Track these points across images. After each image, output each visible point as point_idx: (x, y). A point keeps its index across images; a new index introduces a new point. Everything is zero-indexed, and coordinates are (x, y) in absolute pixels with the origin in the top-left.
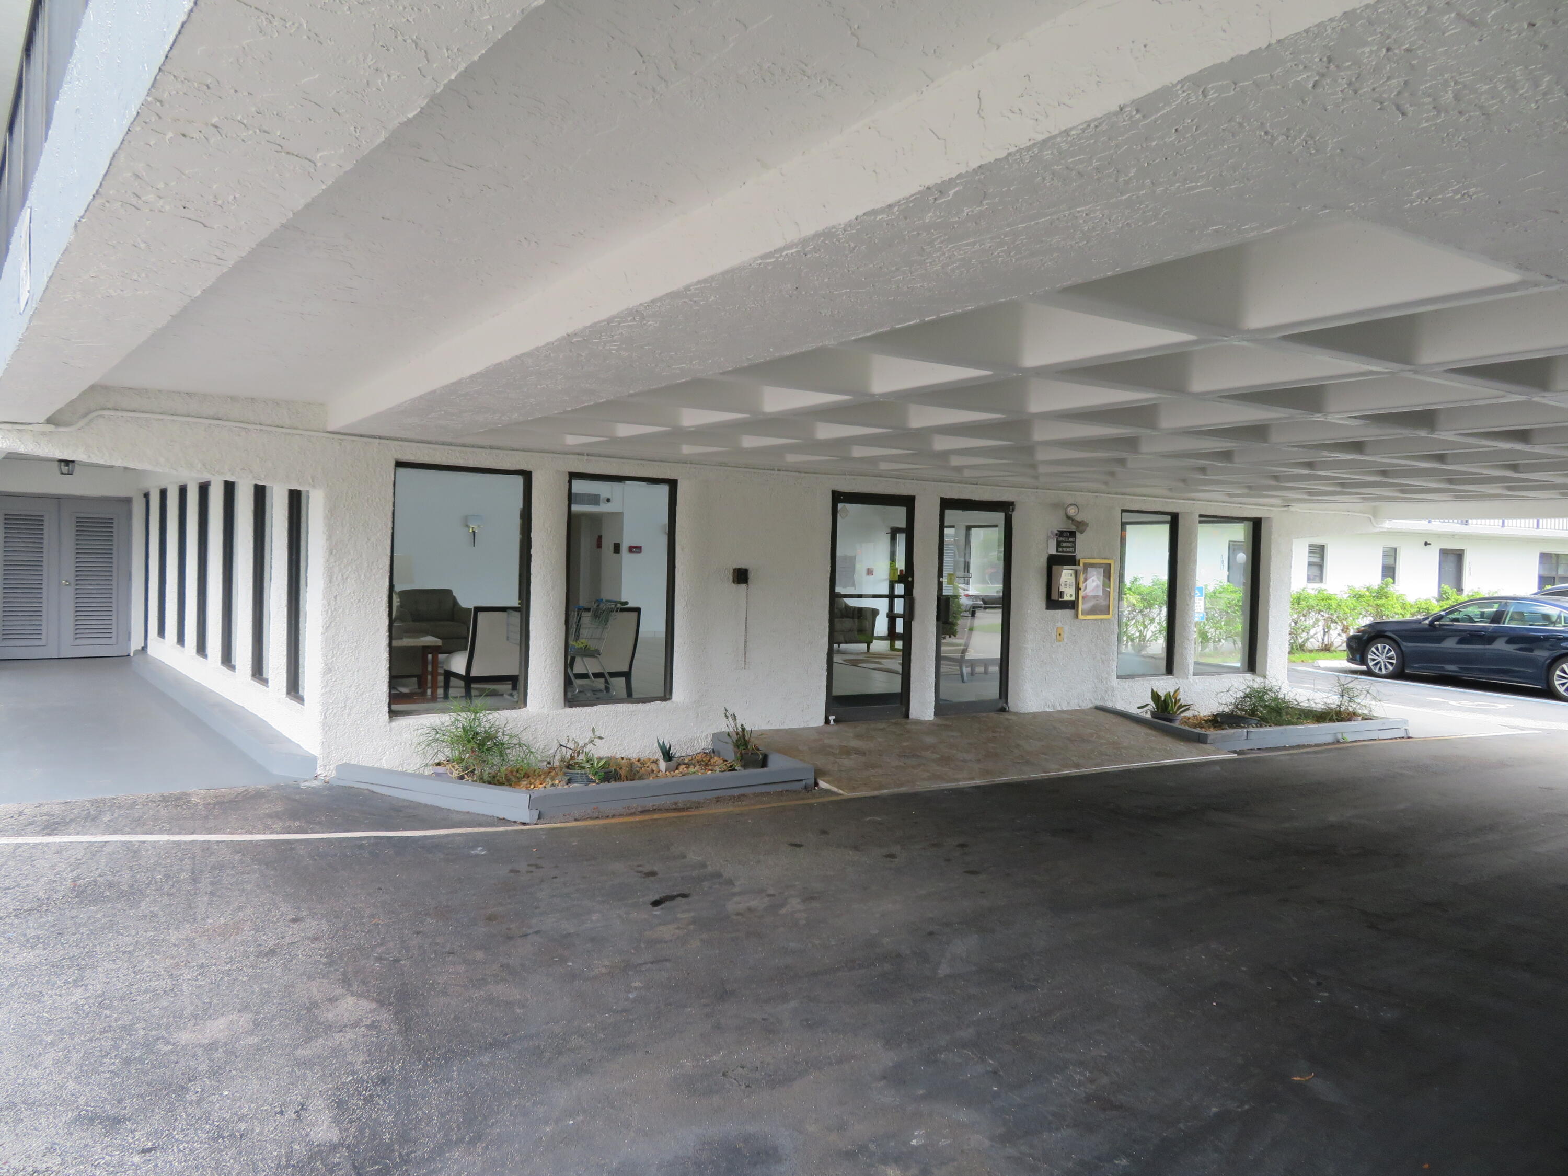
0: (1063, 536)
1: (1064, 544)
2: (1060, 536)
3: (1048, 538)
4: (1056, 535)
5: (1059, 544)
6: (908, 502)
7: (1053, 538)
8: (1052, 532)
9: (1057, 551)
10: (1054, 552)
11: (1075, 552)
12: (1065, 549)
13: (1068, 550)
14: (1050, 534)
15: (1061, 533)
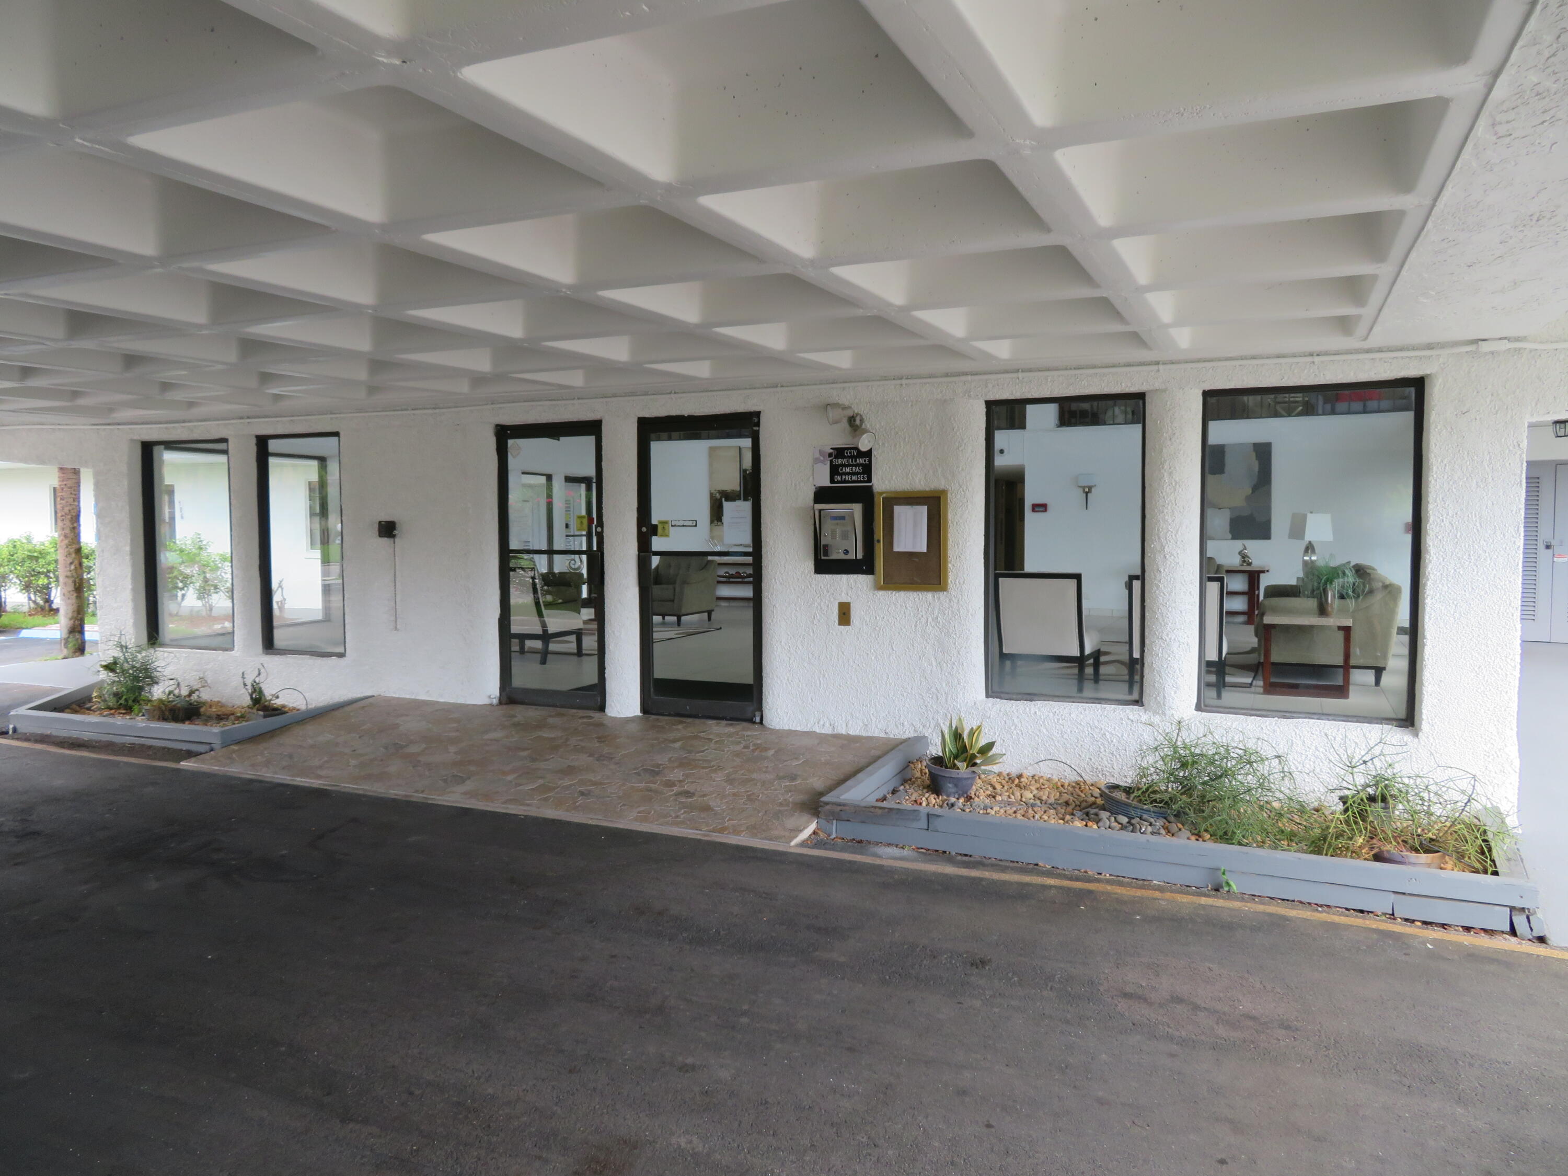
0: (843, 457)
1: (848, 470)
2: (837, 457)
3: (816, 461)
4: (830, 455)
5: (834, 471)
6: (593, 428)
7: (823, 462)
8: (821, 453)
9: (832, 481)
10: (827, 483)
11: (870, 480)
12: (847, 478)
13: (854, 478)
14: (818, 455)
15: (839, 452)
